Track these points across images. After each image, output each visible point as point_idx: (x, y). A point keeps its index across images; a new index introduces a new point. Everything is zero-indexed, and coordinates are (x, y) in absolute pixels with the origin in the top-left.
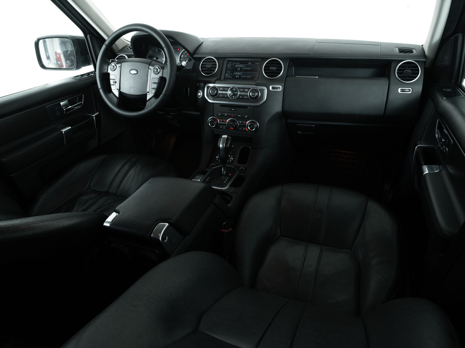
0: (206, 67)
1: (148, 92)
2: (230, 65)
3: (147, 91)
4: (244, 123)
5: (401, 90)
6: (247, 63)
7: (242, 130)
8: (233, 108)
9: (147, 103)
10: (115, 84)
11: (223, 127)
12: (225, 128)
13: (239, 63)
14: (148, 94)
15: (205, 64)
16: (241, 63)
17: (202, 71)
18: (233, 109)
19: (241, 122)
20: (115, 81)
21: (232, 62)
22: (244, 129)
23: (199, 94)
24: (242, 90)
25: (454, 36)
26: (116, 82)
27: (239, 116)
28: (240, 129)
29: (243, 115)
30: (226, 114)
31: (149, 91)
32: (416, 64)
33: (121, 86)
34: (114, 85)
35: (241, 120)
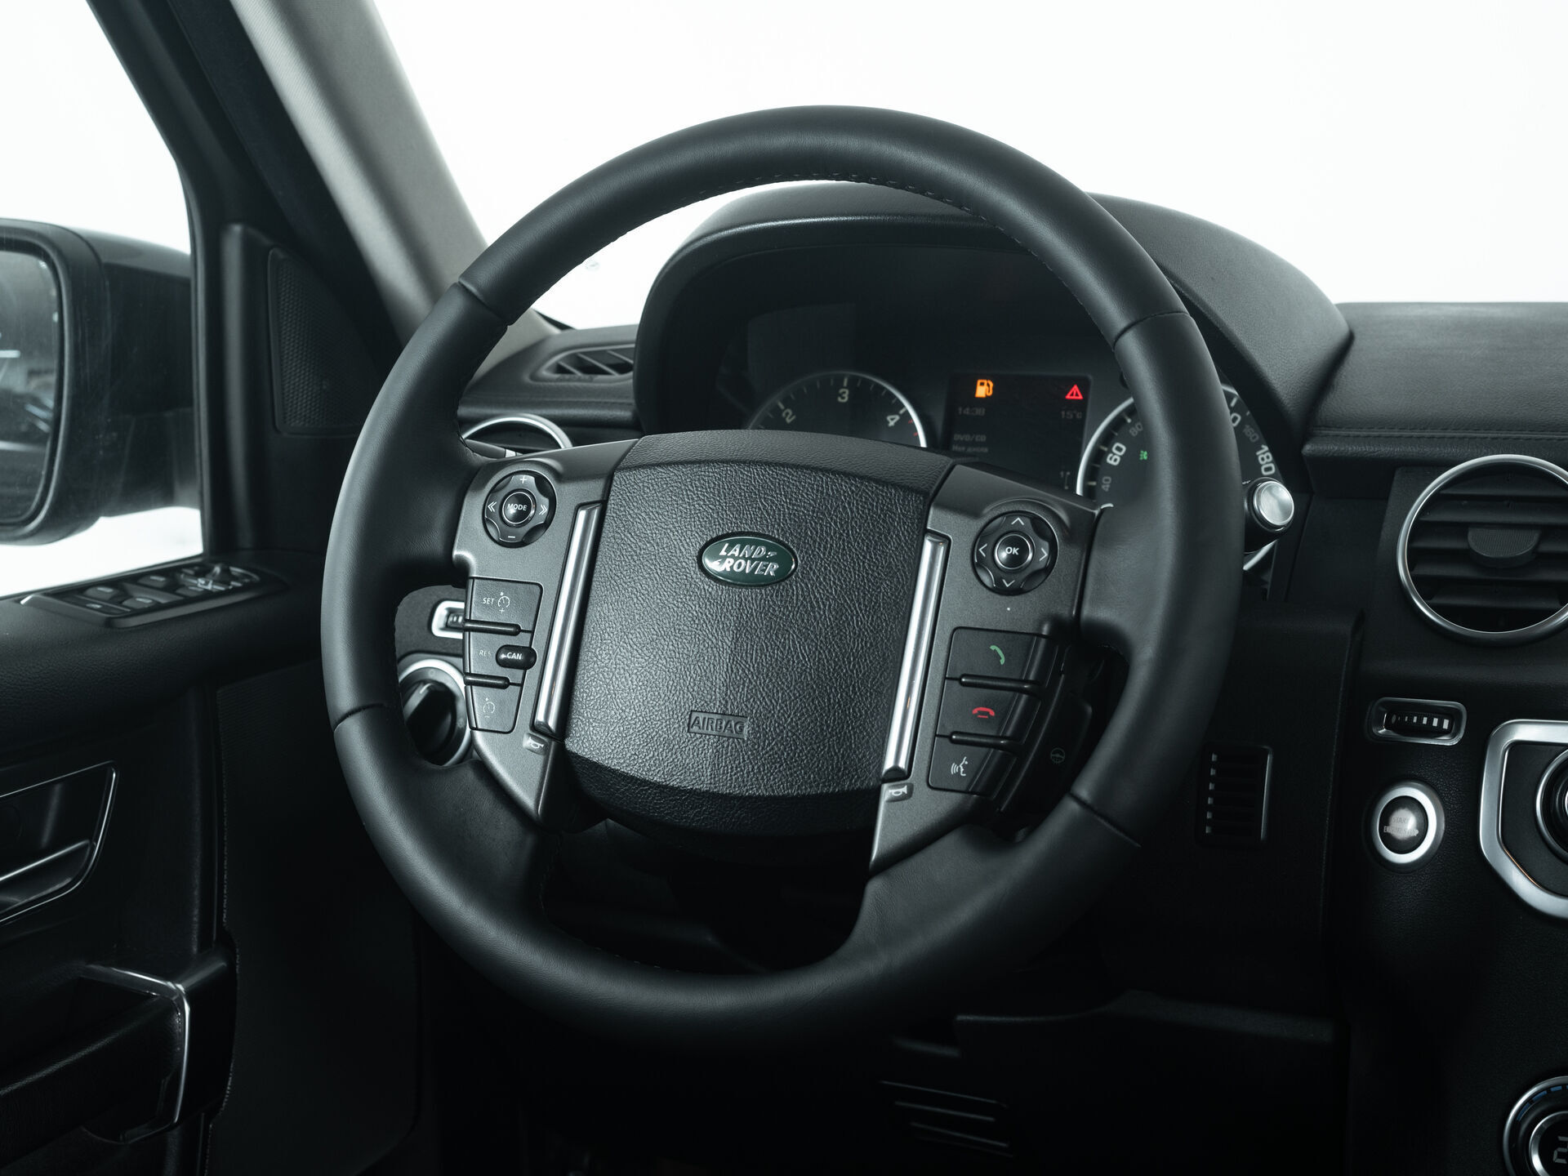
0: (1465, 556)
1: (897, 775)
3: (889, 763)
9: (875, 888)
10: (520, 673)
14: (888, 792)
15: (1461, 529)
17: (1428, 587)
20: (522, 640)
23: (1405, 824)
26: (529, 654)
31: (902, 764)
33: (579, 694)
34: (505, 684)
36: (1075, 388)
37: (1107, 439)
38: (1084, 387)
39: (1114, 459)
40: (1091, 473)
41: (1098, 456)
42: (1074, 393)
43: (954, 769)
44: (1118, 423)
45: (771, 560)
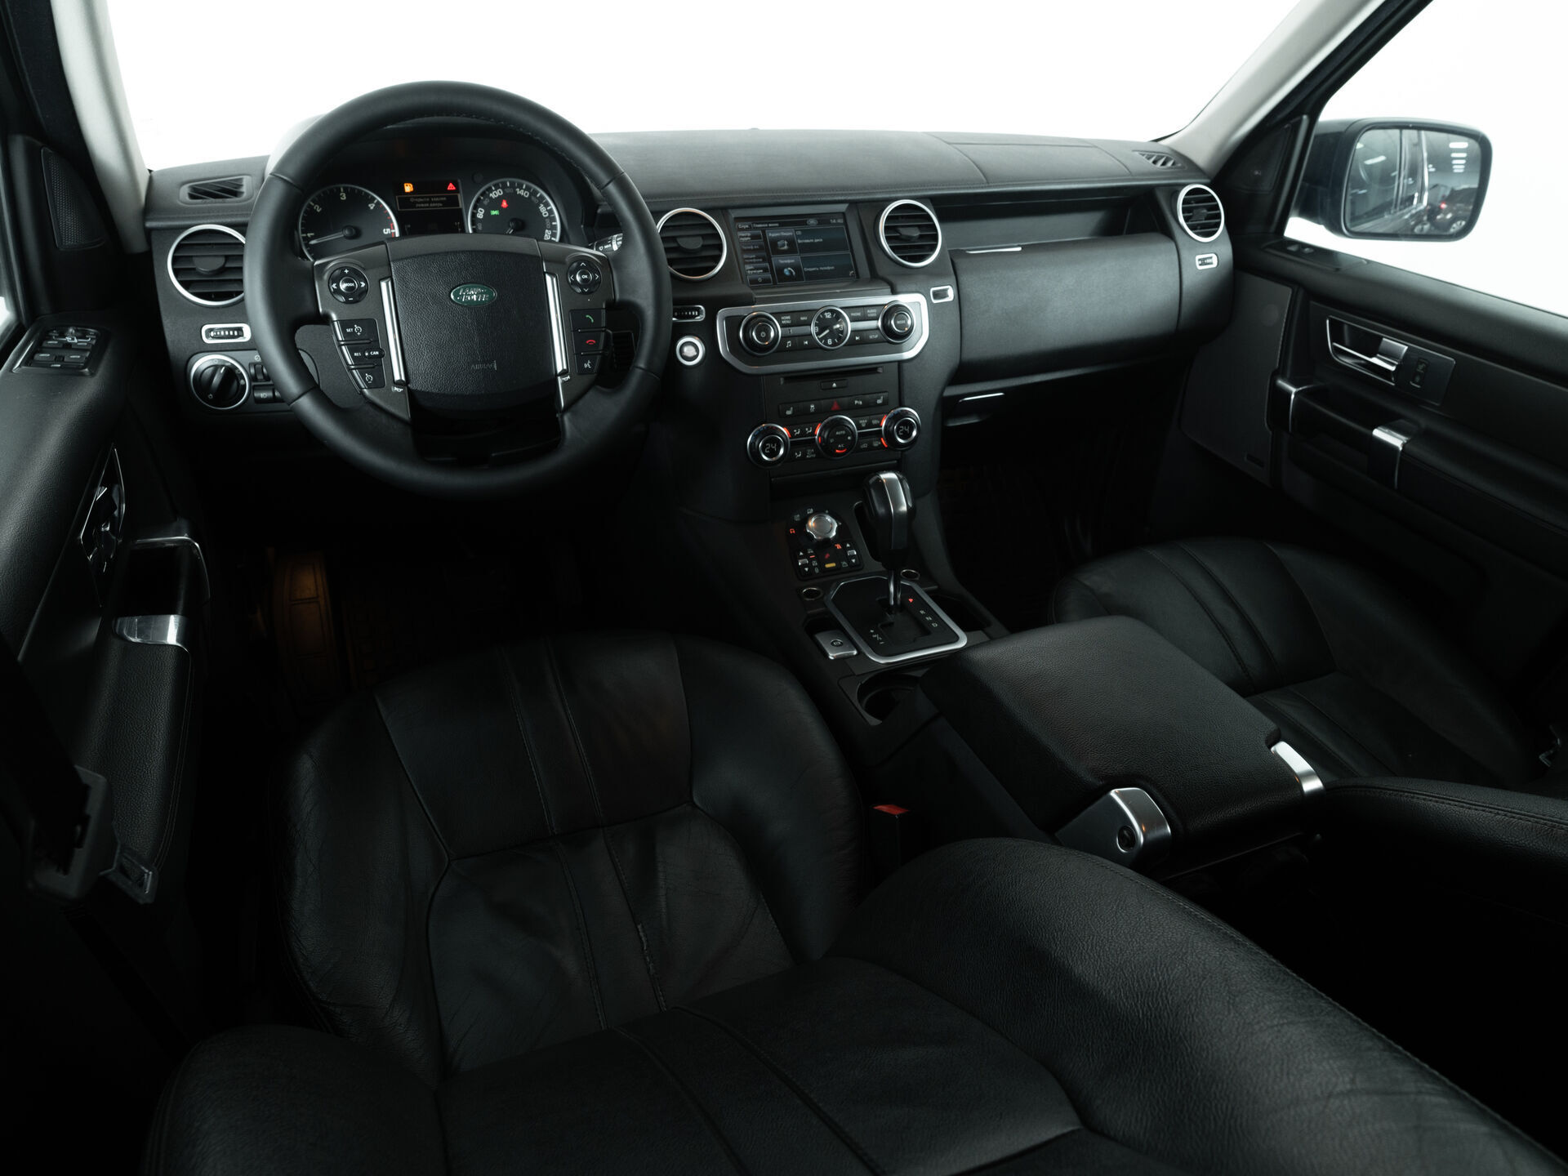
1: (564, 372)
2: (749, 235)
3: (559, 369)
4: (875, 422)
5: (1200, 262)
6: (804, 223)
7: (871, 448)
8: (834, 381)
9: (566, 418)
11: (804, 454)
12: (814, 456)
13: (777, 225)
14: (560, 380)
15: (676, 238)
16: (782, 225)
17: (670, 262)
18: (834, 385)
19: (863, 422)
21: (750, 223)
22: (876, 444)
23: (689, 351)
24: (859, 314)
25: (1292, 122)
26: (380, 351)
27: (856, 402)
28: (865, 446)
29: (868, 396)
30: (812, 406)
31: (565, 367)
32: (1209, 193)
35: (863, 416)
36: (451, 185)
37: (475, 207)
38: (456, 184)
39: (480, 215)
40: (473, 223)
41: (474, 215)
42: (451, 187)
43: (586, 366)
44: (478, 200)
45: (484, 293)
